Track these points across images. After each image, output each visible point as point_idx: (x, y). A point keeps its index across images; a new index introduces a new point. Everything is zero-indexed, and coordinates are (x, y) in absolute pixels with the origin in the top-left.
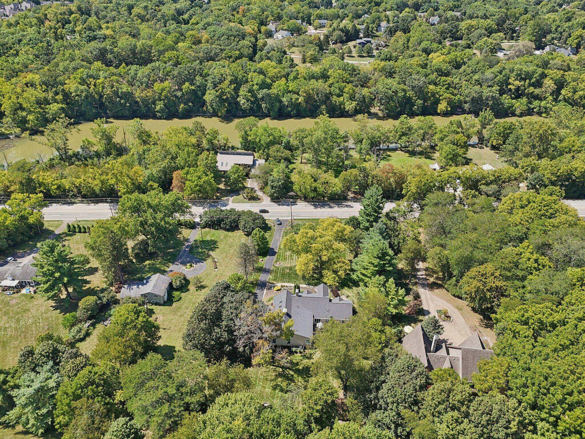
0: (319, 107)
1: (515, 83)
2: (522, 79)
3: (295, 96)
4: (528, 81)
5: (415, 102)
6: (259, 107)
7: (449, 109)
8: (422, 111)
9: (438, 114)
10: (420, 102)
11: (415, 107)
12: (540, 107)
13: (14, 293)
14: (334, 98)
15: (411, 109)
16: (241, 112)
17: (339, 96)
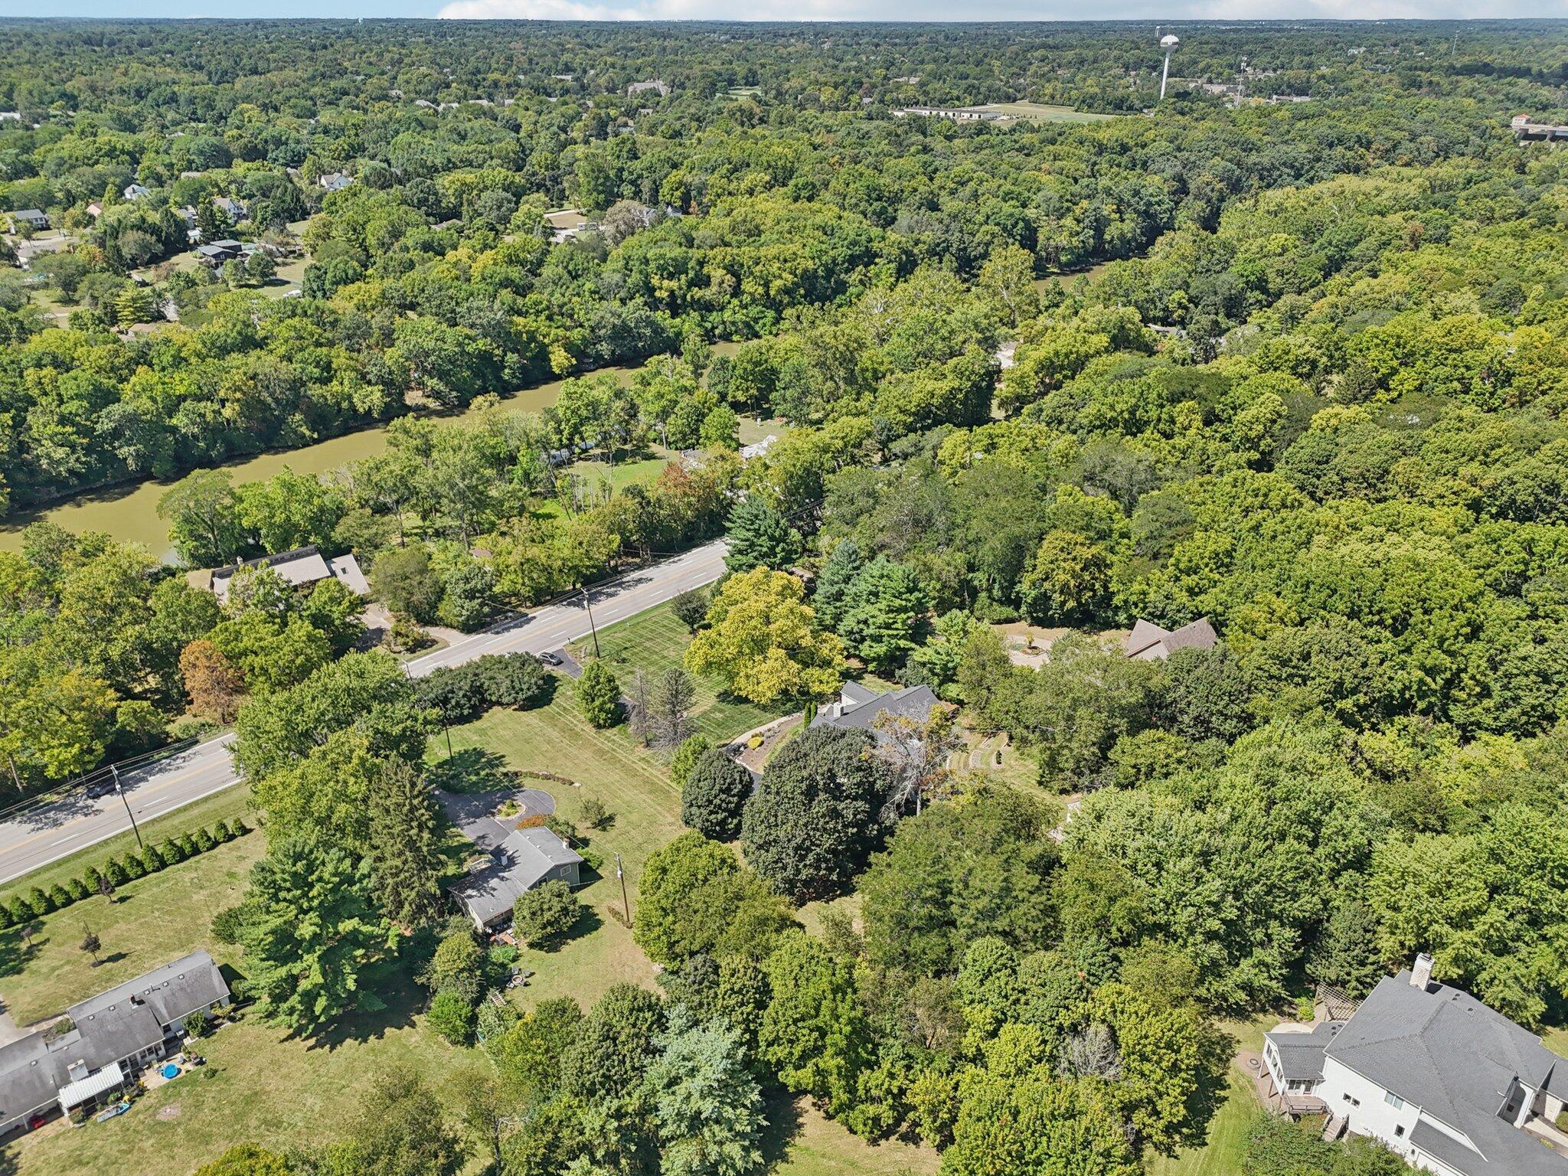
0: (281, 420)
1: (665, 287)
2: (671, 276)
3: (207, 408)
4: (683, 277)
5: (503, 361)
6: (111, 459)
7: (574, 361)
8: (523, 379)
9: (558, 378)
10: (512, 358)
11: (507, 371)
12: (724, 323)
13: (132, 1102)
14: (315, 391)
15: (499, 379)
16: (53, 489)
17: (325, 381)
